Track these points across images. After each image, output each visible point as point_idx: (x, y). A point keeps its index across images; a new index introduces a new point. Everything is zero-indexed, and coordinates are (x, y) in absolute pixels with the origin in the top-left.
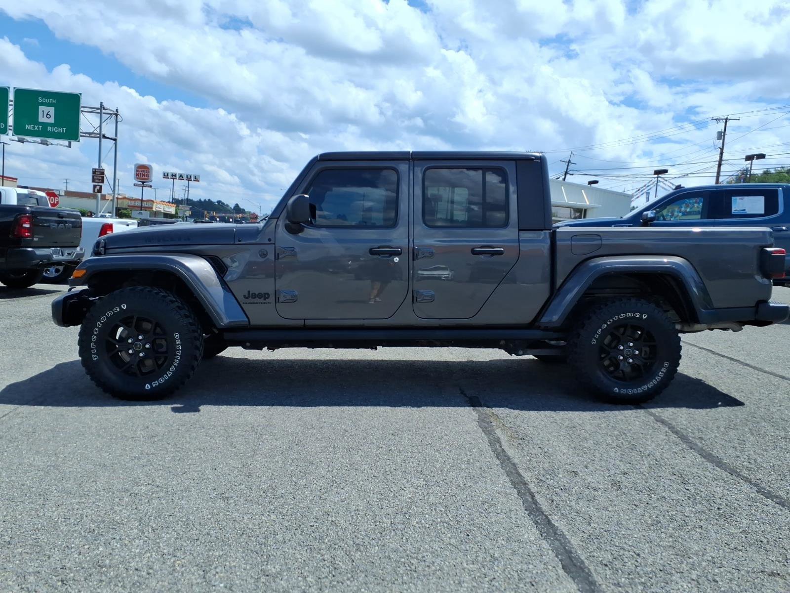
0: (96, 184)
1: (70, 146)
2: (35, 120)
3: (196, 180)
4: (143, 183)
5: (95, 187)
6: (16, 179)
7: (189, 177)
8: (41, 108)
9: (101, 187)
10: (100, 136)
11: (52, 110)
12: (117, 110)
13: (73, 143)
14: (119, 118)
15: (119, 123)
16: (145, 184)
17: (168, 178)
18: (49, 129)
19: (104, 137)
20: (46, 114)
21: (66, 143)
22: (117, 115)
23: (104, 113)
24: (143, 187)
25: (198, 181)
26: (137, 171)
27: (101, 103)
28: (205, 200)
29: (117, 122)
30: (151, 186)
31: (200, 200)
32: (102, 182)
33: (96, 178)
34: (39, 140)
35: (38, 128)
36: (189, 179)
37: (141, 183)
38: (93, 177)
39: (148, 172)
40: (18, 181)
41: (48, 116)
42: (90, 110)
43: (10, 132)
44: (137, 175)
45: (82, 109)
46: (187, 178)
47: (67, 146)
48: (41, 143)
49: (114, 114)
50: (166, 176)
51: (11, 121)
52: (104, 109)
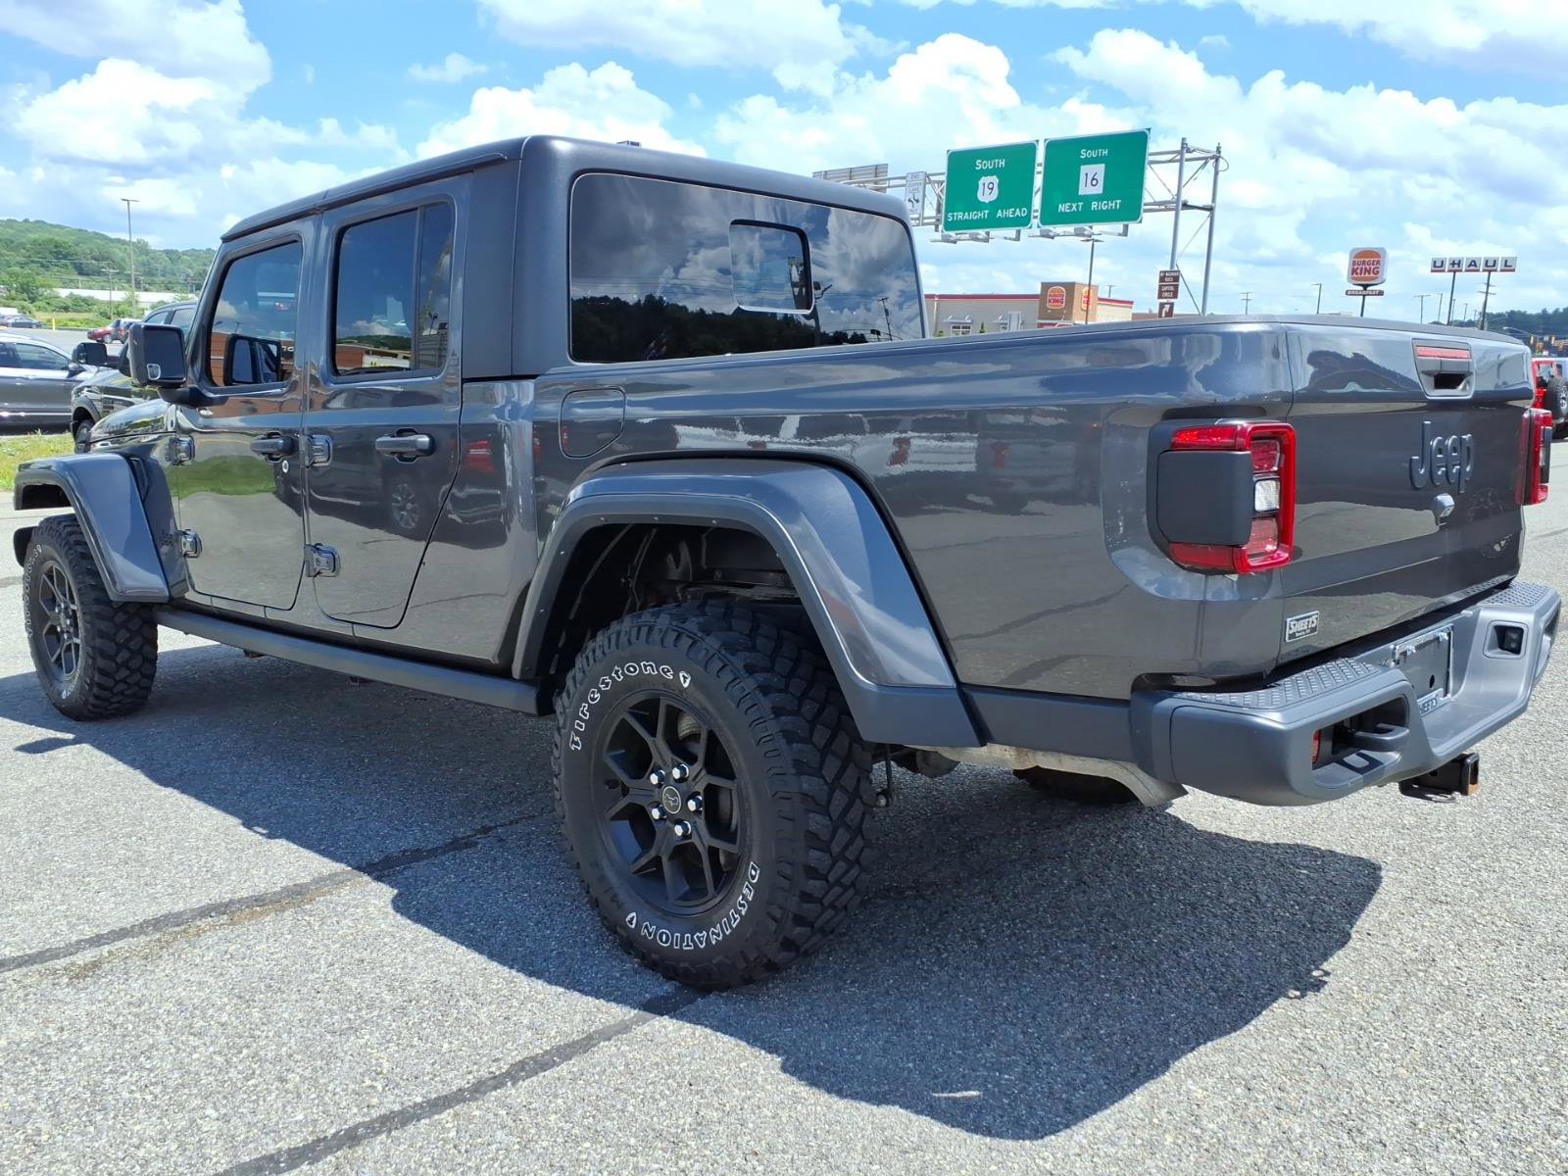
0: (1165, 301)
1: (1125, 233)
2: (1072, 195)
3: (1508, 267)
4: (1365, 287)
5: (1162, 306)
6: (1132, 303)
7: (1490, 263)
8: (1084, 169)
9: (1172, 305)
10: (1177, 206)
11: (1099, 169)
12: (1218, 150)
13: (1133, 226)
14: (1222, 164)
15: (1221, 174)
16: (1369, 288)
17: (1443, 271)
18: (1094, 205)
19: (1186, 206)
20: (1092, 179)
21: (1119, 227)
22: (1217, 159)
23: (1187, 160)
24: (1364, 296)
25: (1513, 270)
26: (1354, 263)
27: (1183, 139)
28: (1557, 311)
29: (1216, 173)
30: (1381, 293)
31: (1544, 311)
32: (1175, 296)
33: (1165, 289)
34: (1070, 229)
35: (1077, 207)
36: (1490, 266)
37: (1361, 288)
38: (1160, 286)
39: (1378, 262)
40: (1134, 306)
41: (1094, 182)
42: (1170, 157)
43: (1035, 222)
44: (1354, 271)
45: (1151, 158)
46: (1486, 265)
47: (1120, 235)
48: (1077, 235)
49: (1212, 158)
50: (1437, 266)
51: (1037, 202)
52: (1189, 151)
